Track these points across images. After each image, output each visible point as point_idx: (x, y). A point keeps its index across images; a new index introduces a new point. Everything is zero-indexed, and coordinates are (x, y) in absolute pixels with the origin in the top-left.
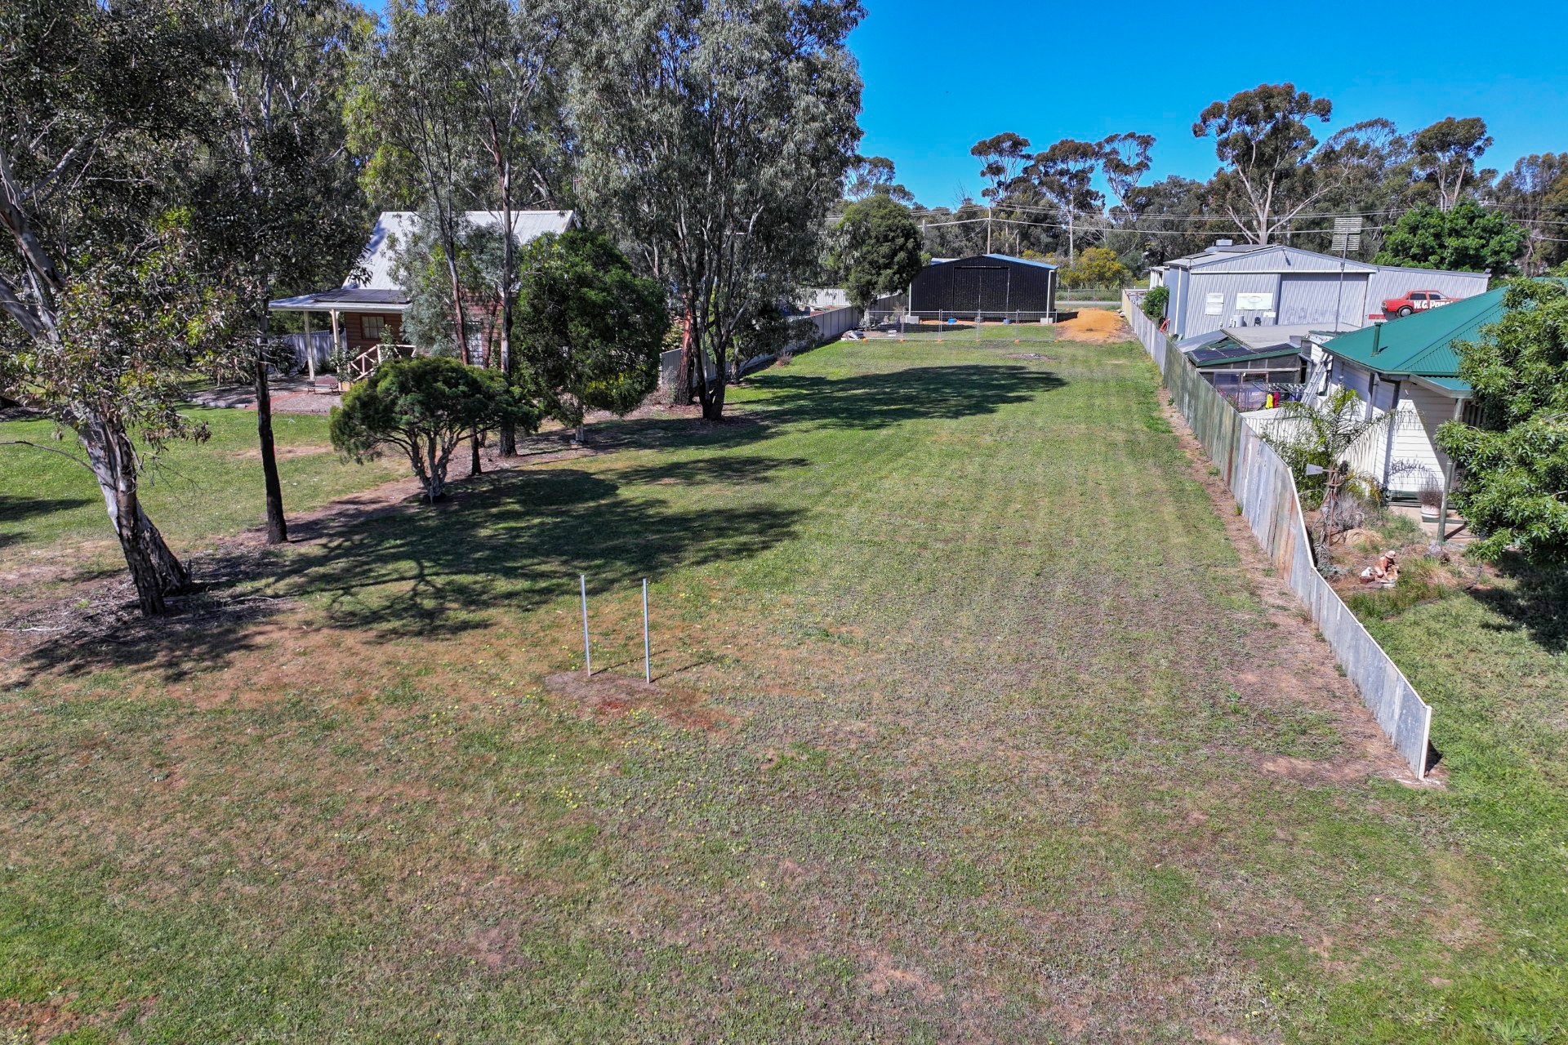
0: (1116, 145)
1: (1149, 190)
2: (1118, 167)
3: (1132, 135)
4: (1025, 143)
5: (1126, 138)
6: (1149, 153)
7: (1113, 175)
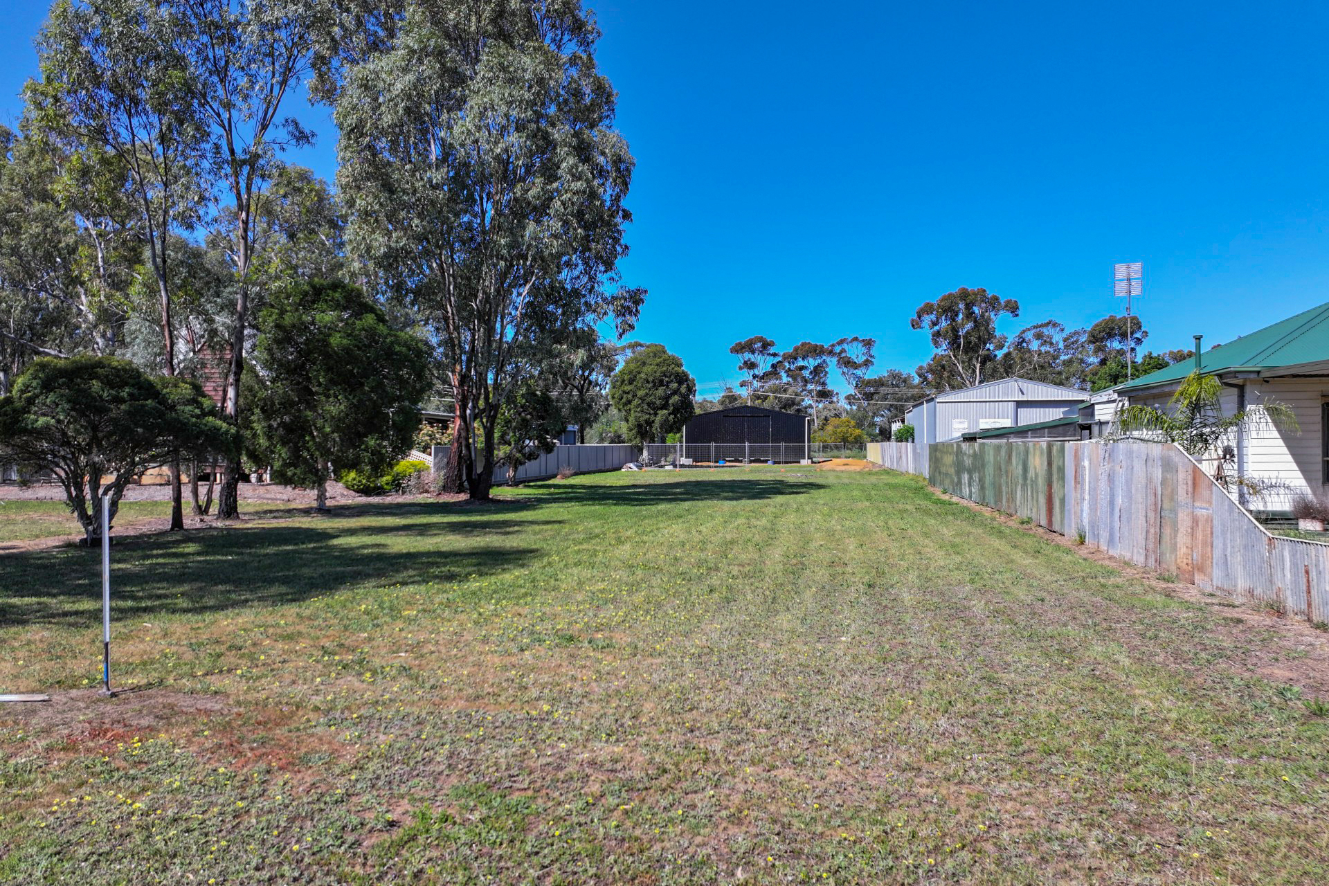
0: (845, 346)
1: (875, 381)
2: (848, 363)
3: (856, 339)
4: (772, 344)
5: (851, 342)
6: (873, 352)
7: (845, 370)
